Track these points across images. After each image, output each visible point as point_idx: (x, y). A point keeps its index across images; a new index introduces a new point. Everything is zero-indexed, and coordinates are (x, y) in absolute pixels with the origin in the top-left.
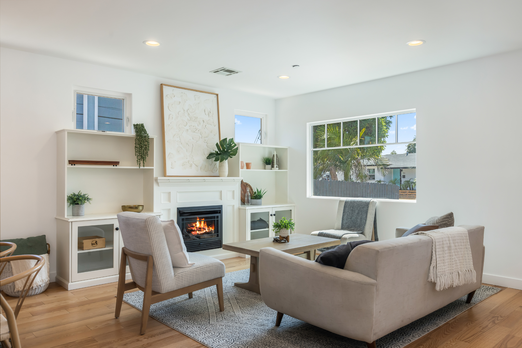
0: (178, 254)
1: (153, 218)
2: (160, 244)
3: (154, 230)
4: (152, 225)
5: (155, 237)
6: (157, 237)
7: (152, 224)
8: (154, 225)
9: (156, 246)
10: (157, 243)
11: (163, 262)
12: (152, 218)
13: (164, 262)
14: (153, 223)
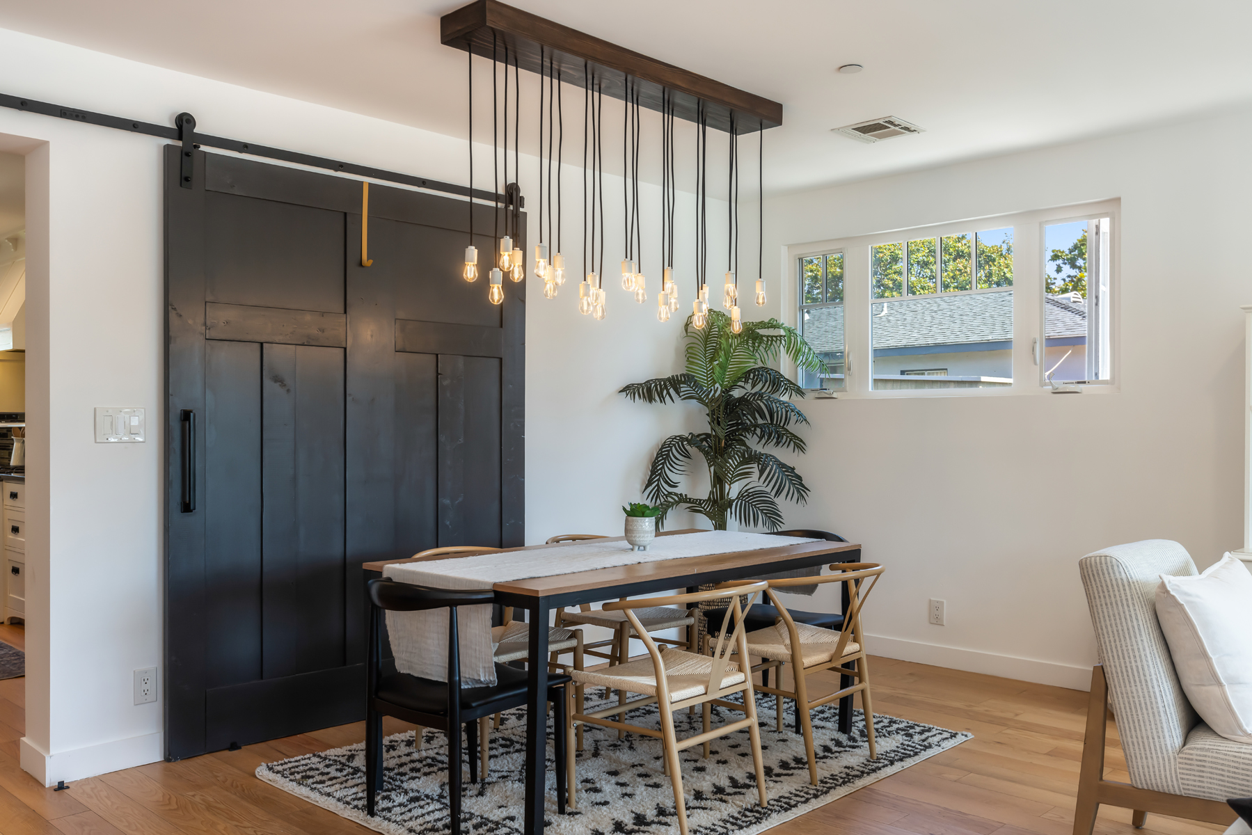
0: (1204, 688)
1: (1100, 559)
2: (1122, 639)
3: (1101, 594)
4: (1095, 581)
5: (1106, 614)
6: (1112, 618)
7: (1093, 575)
8: (1100, 582)
9: (1110, 641)
10: (1110, 633)
11: (1130, 694)
12: (1095, 560)
13: (1135, 694)
14: (1098, 574)
